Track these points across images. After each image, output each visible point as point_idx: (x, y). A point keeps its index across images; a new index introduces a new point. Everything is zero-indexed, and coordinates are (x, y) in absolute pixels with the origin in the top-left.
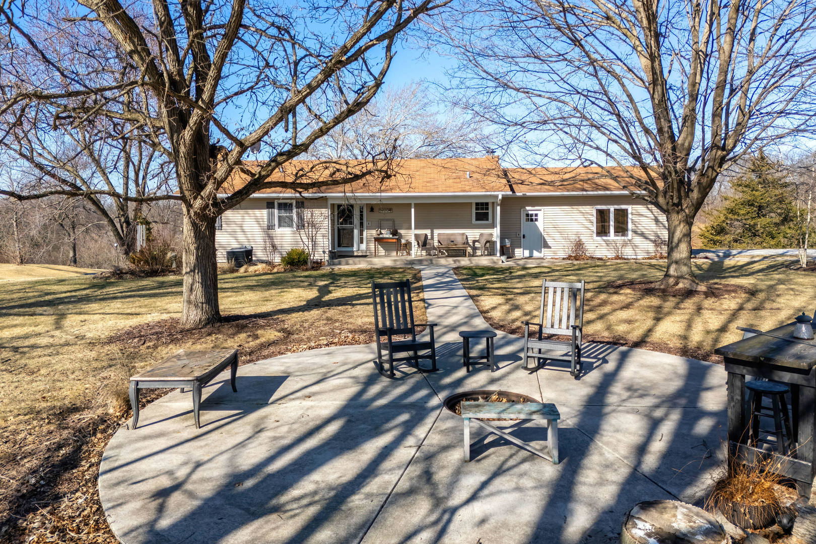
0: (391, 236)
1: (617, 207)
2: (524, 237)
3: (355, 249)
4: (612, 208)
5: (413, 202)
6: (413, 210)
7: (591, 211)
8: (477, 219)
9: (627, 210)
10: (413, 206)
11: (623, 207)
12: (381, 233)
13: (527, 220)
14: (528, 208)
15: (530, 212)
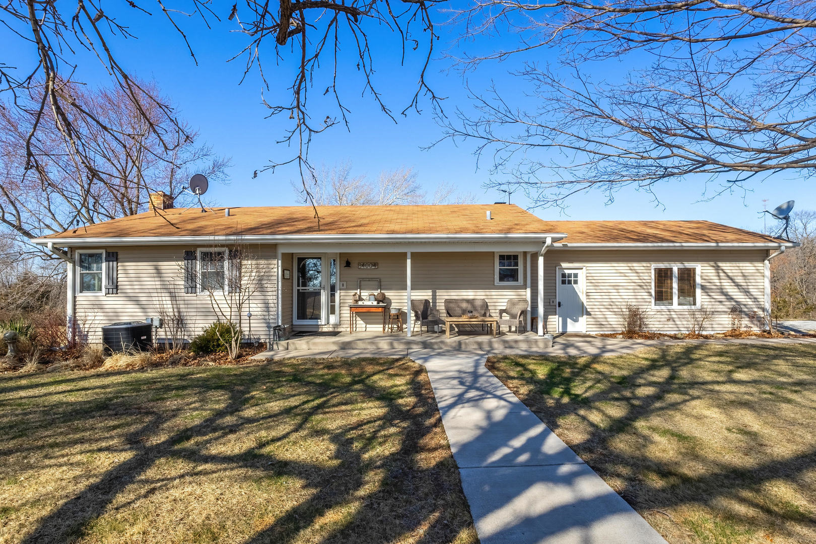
0: (375, 303)
1: (681, 266)
2: (559, 305)
3: (323, 321)
4: (676, 268)
5: (409, 250)
6: (409, 262)
7: (647, 271)
8: (501, 279)
9: (694, 269)
10: (409, 255)
11: (689, 265)
12: (360, 299)
13: (563, 282)
14: (564, 265)
15: (567, 272)
